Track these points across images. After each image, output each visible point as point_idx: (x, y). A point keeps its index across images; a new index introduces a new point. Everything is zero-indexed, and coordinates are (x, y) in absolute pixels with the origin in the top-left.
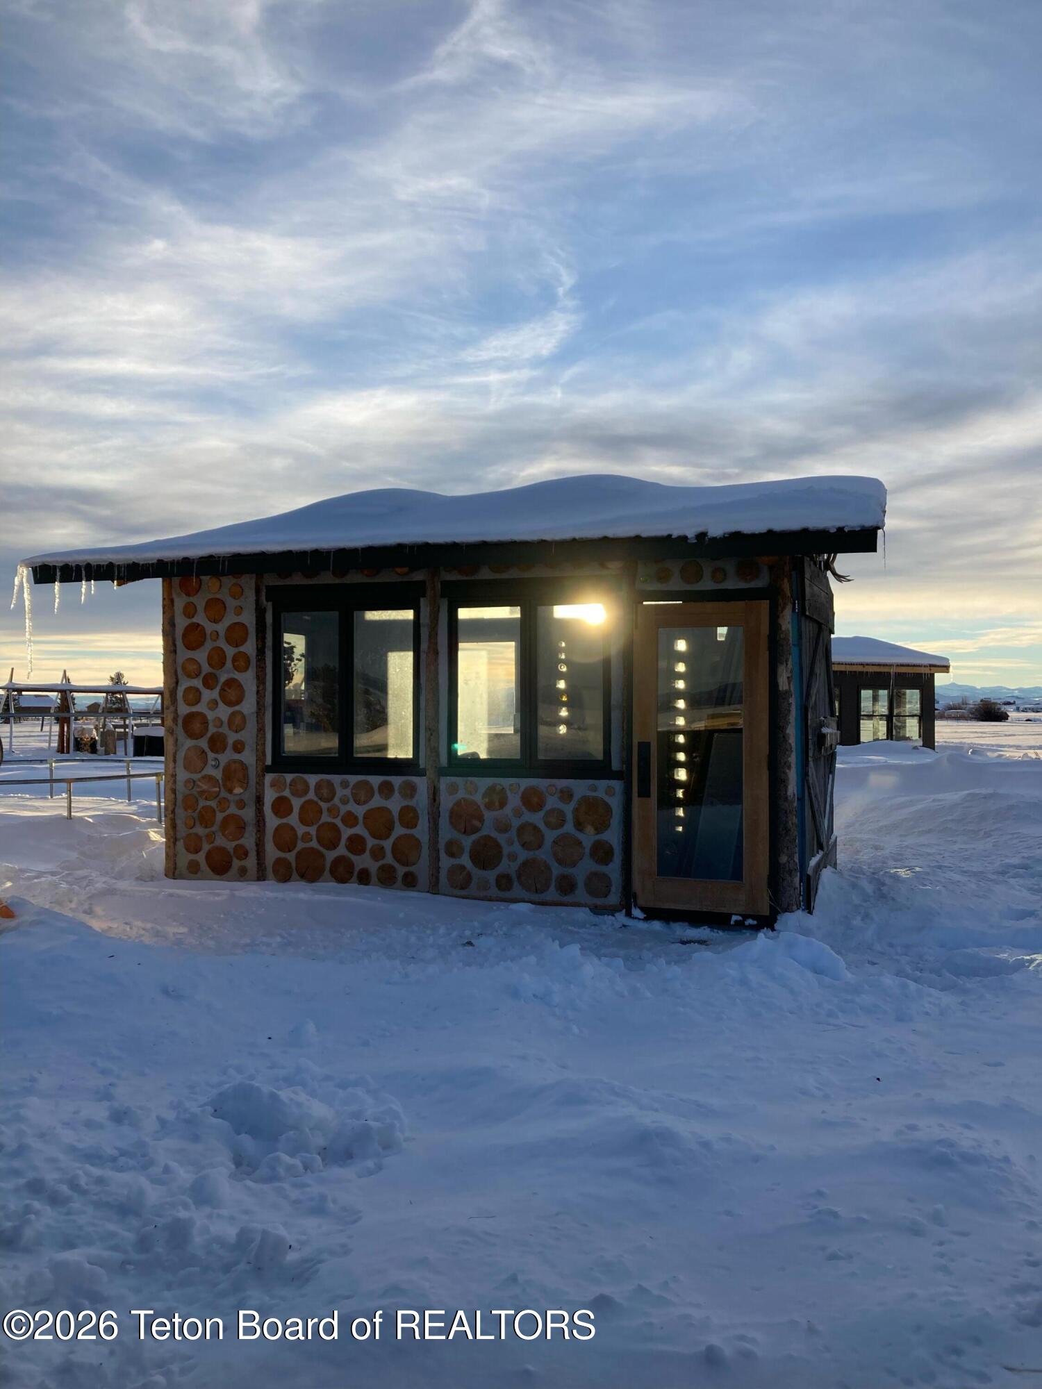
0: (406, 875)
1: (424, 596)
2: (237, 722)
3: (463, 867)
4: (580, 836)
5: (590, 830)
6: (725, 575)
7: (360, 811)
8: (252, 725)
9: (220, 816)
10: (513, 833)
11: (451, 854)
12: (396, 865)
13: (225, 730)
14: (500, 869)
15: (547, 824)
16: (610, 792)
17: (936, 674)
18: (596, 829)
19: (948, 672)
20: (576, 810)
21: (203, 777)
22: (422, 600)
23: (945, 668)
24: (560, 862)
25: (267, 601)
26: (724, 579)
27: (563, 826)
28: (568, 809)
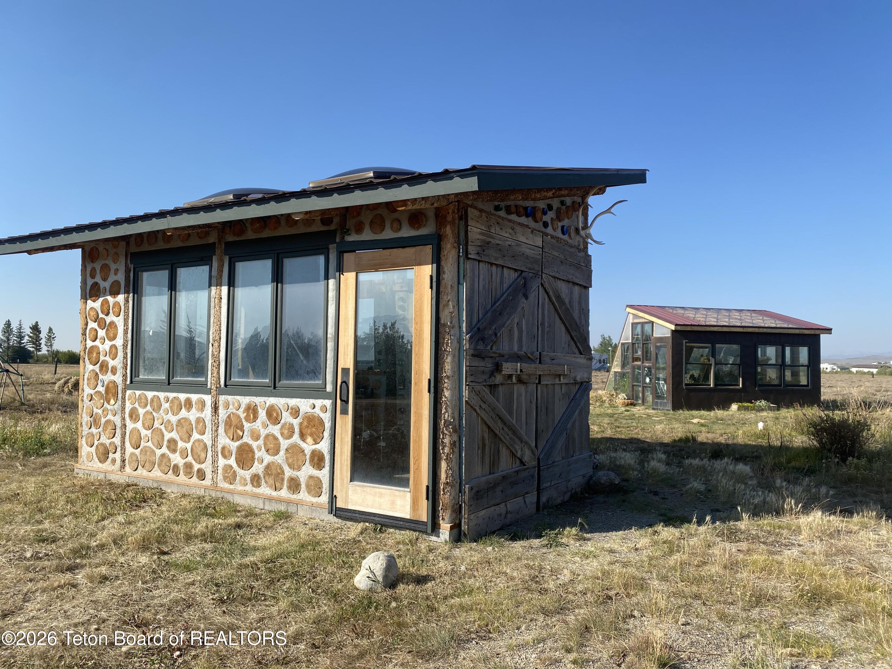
0: (199, 471)
1: (215, 255)
2: (113, 352)
3: (231, 467)
4: (303, 445)
5: (309, 440)
6: (401, 225)
7: (174, 419)
8: (120, 354)
9: (103, 420)
10: (261, 442)
11: (225, 457)
12: (194, 462)
13: (107, 358)
14: (253, 470)
15: (282, 434)
16: (324, 409)
17: (821, 335)
18: (314, 440)
19: (831, 333)
20: (301, 424)
21: (96, 392)
22: (214, 257)
23: (829, 331)
24: (290, 466)
25: (131, 264)
26: (399, 229)
27: (292, 437)
28: (296, 422)
